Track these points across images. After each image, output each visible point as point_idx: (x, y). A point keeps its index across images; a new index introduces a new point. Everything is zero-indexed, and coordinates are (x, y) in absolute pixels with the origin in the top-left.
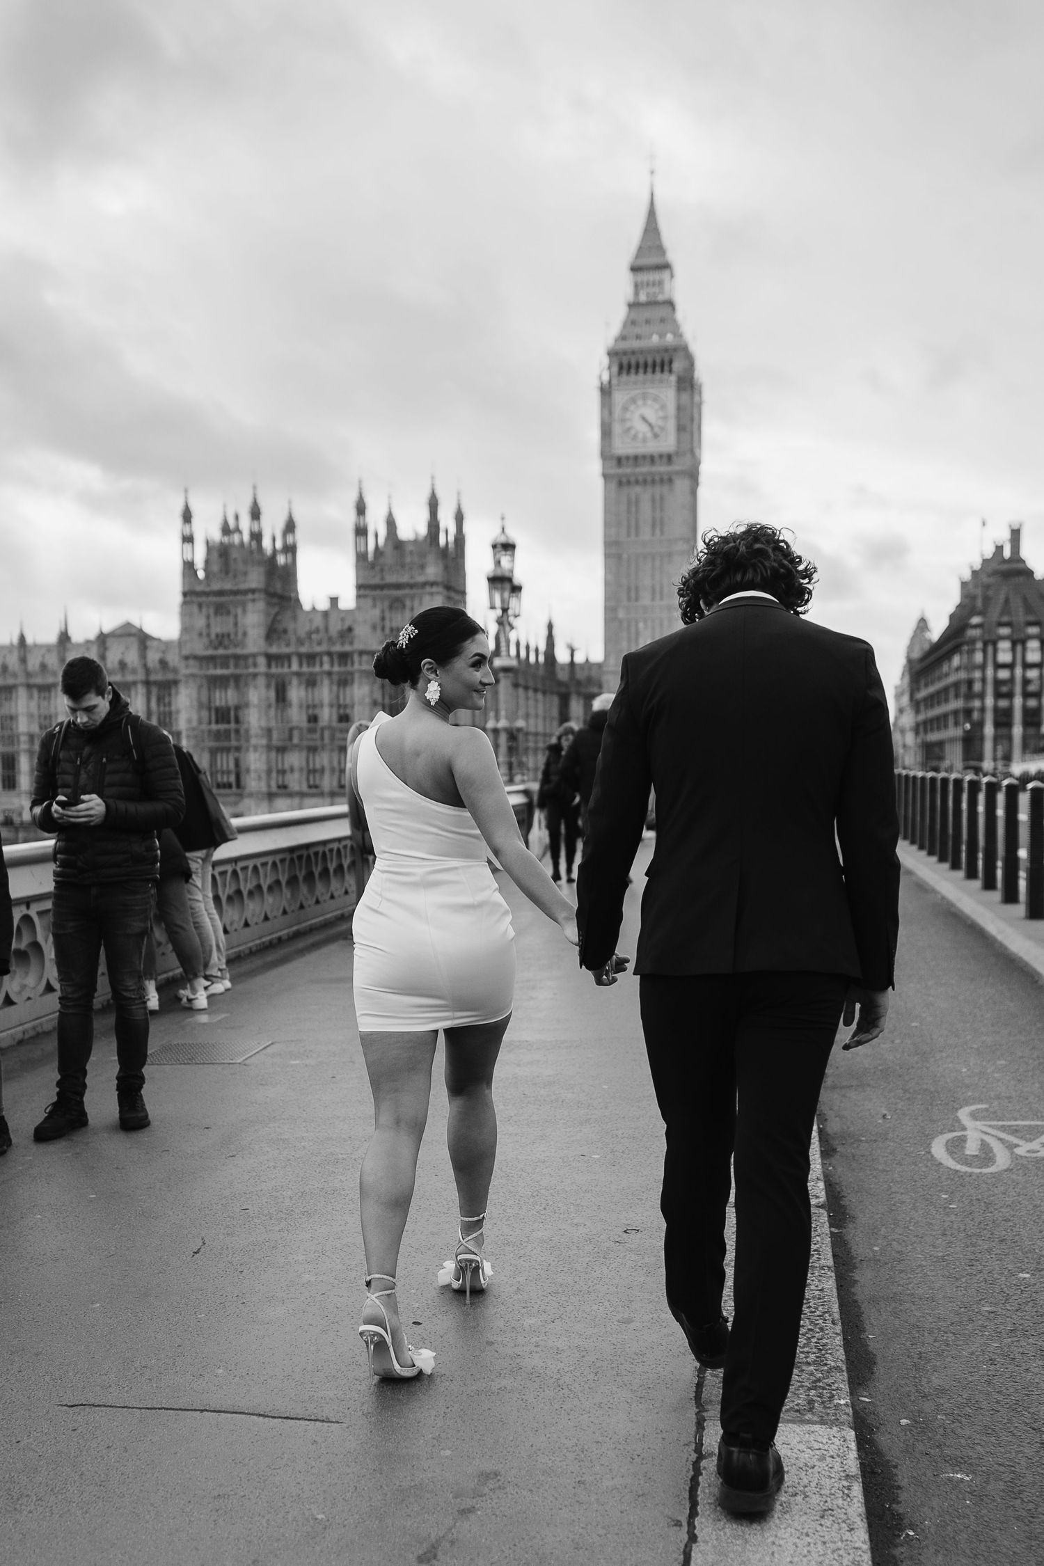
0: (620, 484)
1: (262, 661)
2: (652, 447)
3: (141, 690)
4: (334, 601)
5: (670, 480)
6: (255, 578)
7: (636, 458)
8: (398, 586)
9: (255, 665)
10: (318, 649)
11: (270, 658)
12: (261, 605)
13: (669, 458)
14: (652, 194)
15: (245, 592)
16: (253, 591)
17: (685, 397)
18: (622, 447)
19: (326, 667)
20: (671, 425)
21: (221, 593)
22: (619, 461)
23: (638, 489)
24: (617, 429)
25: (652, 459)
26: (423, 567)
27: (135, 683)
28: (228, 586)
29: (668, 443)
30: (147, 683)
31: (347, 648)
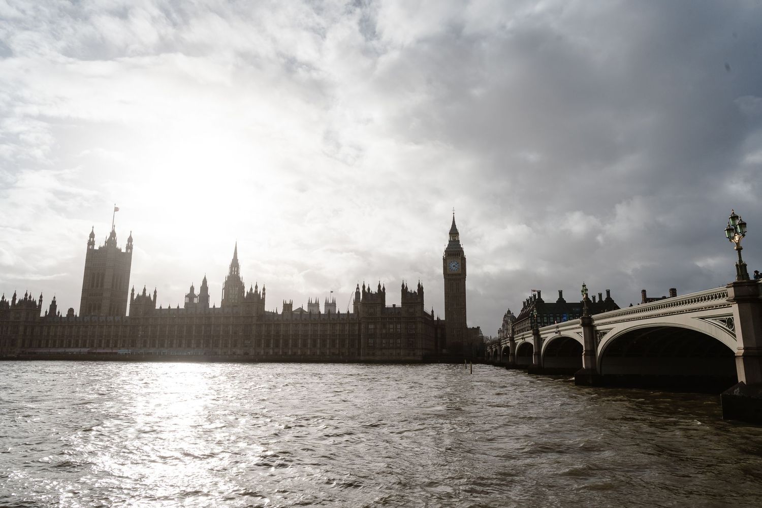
0: (449, 280)
1: (380, 319)
2: (456, 272)
3: (348, 325)
4: (394, 305)
5: (460, 280)
6: (379, 301)
7: (452, 274)
8: (412, 303)
9: (379, 319)
10: (393, 316)
11: (382, 318)
12: (380, 306)
13: (459, 275)
14: (454, 218)
15: (377, 304)
16: (379, 303)
17: (463, 261)
18: (448, 272)
19: (395, 320)
20: (460, 267)
21: (372, 304)
22: (449, 275)
23: (452, 281)
24: (448, 268)
25: (456, 275)
26: (417, 299)
27: (346, 323)
28: (373, 302)
29: (460, 272)
30: (349, 323)
31: (399, 316)
